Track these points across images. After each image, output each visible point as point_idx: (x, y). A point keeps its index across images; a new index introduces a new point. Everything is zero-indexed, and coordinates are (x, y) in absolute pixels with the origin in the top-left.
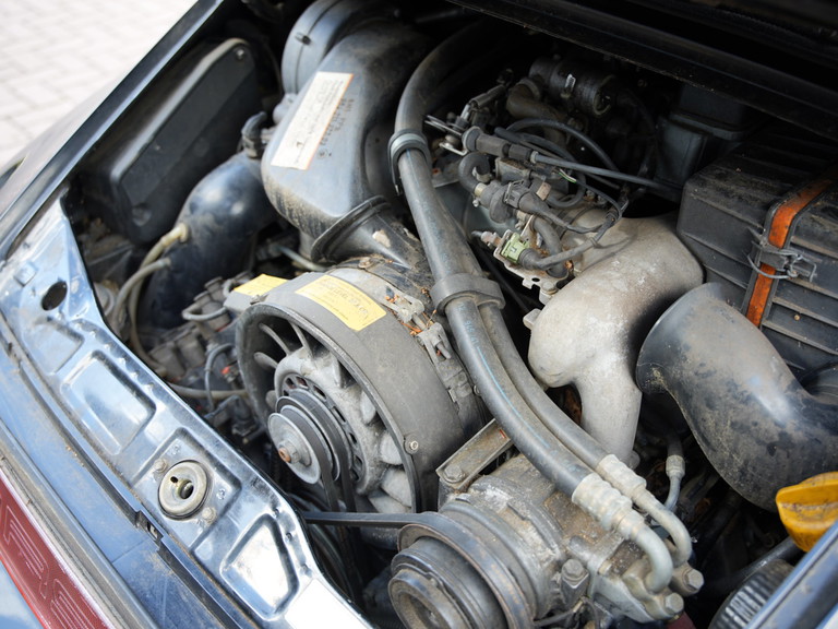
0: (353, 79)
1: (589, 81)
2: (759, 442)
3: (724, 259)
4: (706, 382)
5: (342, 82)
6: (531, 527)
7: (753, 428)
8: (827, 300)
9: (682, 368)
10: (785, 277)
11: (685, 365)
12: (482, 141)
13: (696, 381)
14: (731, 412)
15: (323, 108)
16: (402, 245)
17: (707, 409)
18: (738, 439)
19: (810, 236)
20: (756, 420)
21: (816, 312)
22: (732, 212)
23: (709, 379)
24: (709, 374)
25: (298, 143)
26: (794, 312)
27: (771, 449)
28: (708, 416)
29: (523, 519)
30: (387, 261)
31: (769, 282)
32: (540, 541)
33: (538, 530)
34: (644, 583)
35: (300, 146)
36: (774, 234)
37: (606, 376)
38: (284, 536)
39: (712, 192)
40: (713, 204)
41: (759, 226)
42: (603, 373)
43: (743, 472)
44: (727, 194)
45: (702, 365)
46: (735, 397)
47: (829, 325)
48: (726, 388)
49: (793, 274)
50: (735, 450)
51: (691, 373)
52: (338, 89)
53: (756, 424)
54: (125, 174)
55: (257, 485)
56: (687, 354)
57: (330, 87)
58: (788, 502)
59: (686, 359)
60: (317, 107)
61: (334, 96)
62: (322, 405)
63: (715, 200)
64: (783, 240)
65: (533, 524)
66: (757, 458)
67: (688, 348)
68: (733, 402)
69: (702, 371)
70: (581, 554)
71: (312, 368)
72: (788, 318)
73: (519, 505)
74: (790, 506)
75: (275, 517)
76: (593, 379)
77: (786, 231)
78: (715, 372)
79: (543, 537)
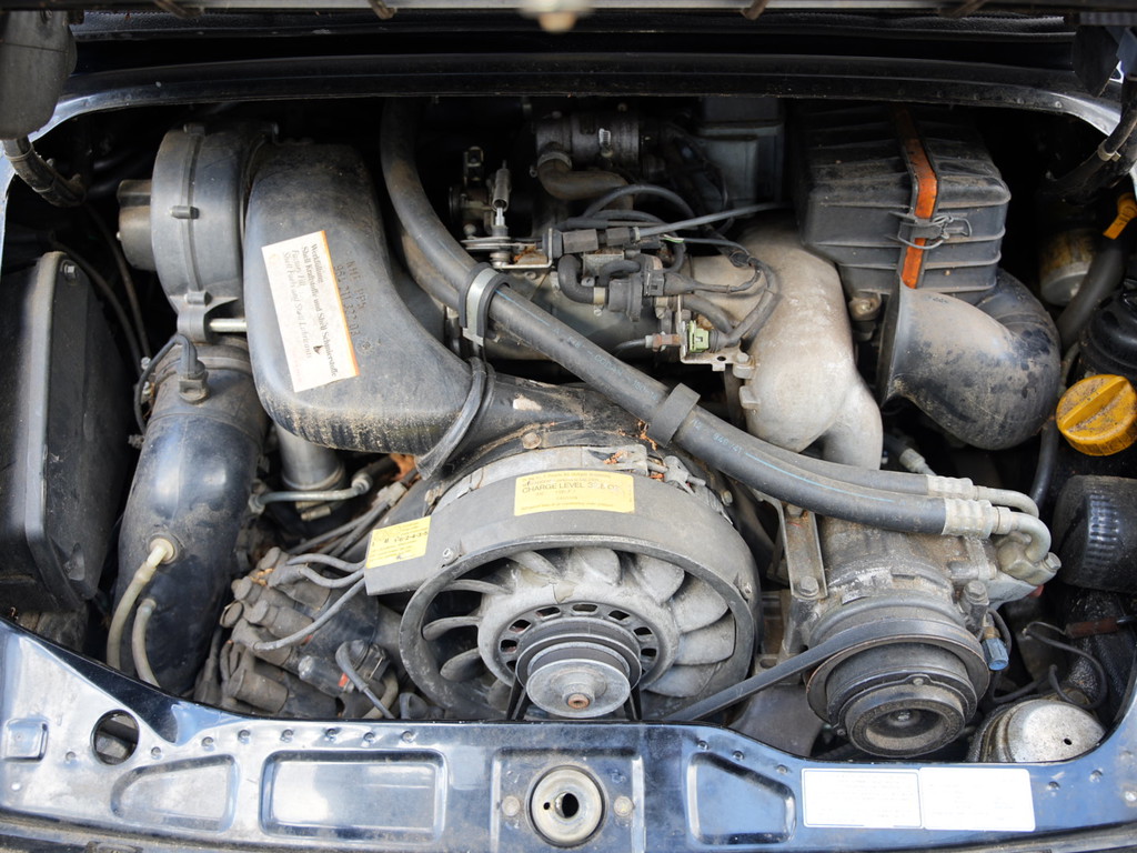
0: (327, 236)
1: (624, 129)
2: (1016, 392)
3: (864, 251)
4: (959, 366)
5: (314, 247)
6: (922, 581)
7: (1009, 383)
8: (974, 246)
9: (930, 365)
10: (941, 242)
11: (932, 361)
12: (571, 241)
13: (949, 370)
14: (989, 380)
15: (315, 291)
16: (551, 400)
17: (967, 389)
18: (999, 399)
19: (953, 196)
20: (1009, 375)
21: (964, 260)
22: (872, 204)
23: (960, 362)
24: (959, 357)
25: (317, 348)
26: (944, 270)
27: (1025, 393)
28: (968, 394)
29: (913, 578)
30: (547, 426)
31: (920, 253)
32: (934, 587)
33: (929, 579)
34: (1029, 560)
35: (322, 350)
36: (921, 208)
37: (860, 411)
38: (733, 759)
39: (843, 193)
40: (852, 204)
41: (904, 207)
42: (856, 410)
43: (1002, 426)
44: (859, 188)
45: (949, 353)
46: (989, 365)
47: (978, 267)
48: (978, 362)
49: (946, 236)
50: (997, 412)
51: (941, 365)
52: (316, 257)
53: (1010, 378)
54: (48, 520)
55: (655, 735)
56: (930, 350)
57: (301, 258)
58: (1072, 426)
59: (931, 355)
60: (305, 292)
61: (319, 269)
62: (593, 620)
63: (850, 200)
64: (931, 210)
65: (922, 577)
66: (1015, 407)
67: (928, 345)
68: (989, 370)
69: (951, 358)
70: (968, 574)
71: (568, 587)
72: (938, 277)
73: (902, 569)
74: (1075, 429)
75: (705, 750)
76: (849, 421)
77: (933, 201)
78: (964, 353)
79: (935, 582)
